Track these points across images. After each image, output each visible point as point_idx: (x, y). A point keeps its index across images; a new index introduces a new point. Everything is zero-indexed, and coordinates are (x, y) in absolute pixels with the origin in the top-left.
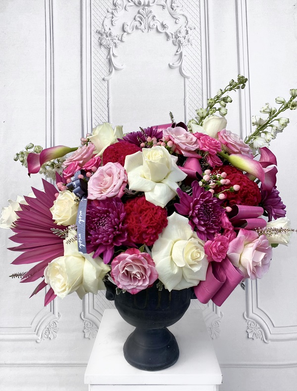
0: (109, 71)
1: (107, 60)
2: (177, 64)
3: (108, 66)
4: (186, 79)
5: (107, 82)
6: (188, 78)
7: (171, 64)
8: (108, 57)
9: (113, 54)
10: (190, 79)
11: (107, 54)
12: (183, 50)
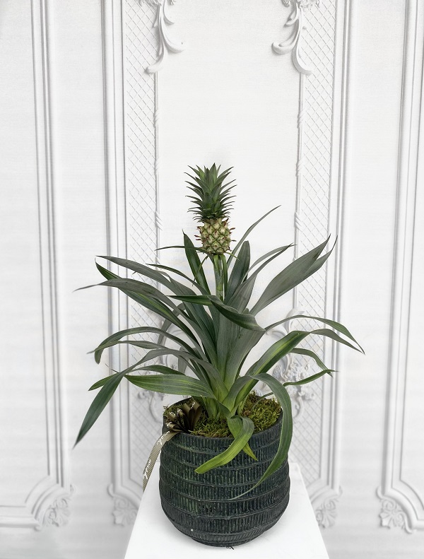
0: (158, 55)
1: (153, 31)
2: (287, 46)
3: (154, 42)
4: (304, 77)
5: (152, 76)
6: (308, 74)
7: (276, 45)
8: (156, 25)
9: (165, 19)
10: (311, 76)
11: (152, 19)
12: (302, 16)
